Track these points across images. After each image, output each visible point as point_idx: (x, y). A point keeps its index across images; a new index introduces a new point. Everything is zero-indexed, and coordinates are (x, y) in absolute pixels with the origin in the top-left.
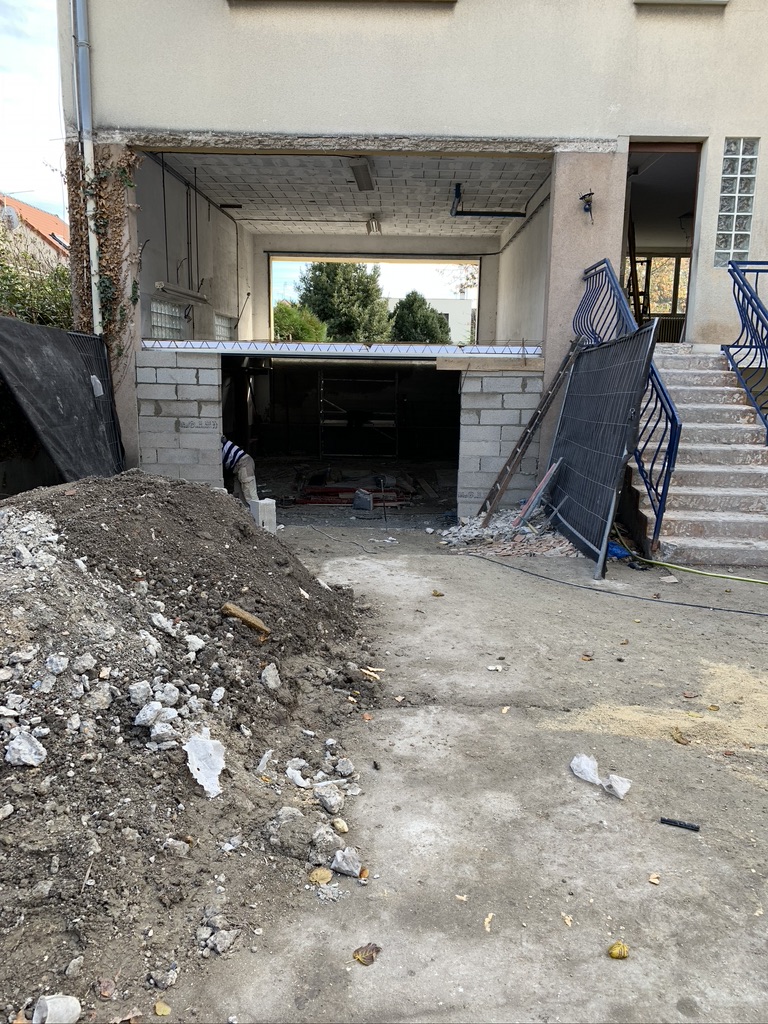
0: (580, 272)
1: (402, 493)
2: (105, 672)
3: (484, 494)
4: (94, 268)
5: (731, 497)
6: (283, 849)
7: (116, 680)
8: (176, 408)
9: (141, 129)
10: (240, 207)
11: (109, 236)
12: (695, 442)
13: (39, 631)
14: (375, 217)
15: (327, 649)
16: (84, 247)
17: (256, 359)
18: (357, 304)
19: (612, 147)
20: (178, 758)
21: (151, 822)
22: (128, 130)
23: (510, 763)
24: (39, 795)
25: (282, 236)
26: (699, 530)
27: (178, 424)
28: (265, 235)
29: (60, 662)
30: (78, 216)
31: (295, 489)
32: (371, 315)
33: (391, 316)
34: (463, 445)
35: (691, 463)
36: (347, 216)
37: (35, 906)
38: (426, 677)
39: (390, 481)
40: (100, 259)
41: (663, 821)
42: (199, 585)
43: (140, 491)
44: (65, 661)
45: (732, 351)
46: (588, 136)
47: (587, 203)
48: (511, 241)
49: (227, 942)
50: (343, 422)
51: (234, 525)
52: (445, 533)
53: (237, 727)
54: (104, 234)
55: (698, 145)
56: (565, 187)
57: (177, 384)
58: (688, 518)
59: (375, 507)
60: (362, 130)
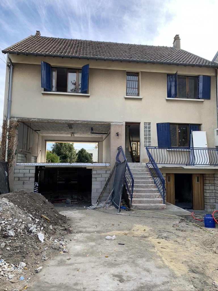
0: (117, 148)
1: (78, 200)
2: (23, 222)
3: (98, 198)
4: (7, 147)
5: (147, 195)
6: (55, 249)
7: (25, 224)
8: (23, 179)
9: (21, 118)
10: (40, 131)
11: (11, 140)
12: (140, 184)
13: (12, 216)
14: (73, 133)
15: (61, 225)
16: (5, 142)
17: (41, 167)
18: (68, 152)
19: (122, 124)
20: (37, 236)
21: (33, 244)
22: (18, 118)
23: (95, 239)
24: (15, 240)
25: (50, 136)
26: (140, 202)
27: (24, 183)
28: (45, 136)
29: (16, 220)
30: (4, 135)
31: (50, 200)
32: (71, 154)
33: (77, 154)
34: (93, 186)
35: (139, 188)
36: (66, 133)
37: (17, 253)
38: (80, 229)
39: (76, 197)
40: (9, 145)
41: (119, 244)
42: (36, 212)
43: (24, 194)
44: (17, 220)
45: (148, 164)
46: (117, 121)
47: (118, 134)
48: (105, 139)
49: (47, 259)
50: (64, 182)
51: (43, 201)
52: (89, 207)
53: (46, 234)
54: (10, 139)
55: (139, 123)
56: (113, 131)
57: (24, 173)
58: (138, 199)
59: (71, 203)
60: (70, 119)
